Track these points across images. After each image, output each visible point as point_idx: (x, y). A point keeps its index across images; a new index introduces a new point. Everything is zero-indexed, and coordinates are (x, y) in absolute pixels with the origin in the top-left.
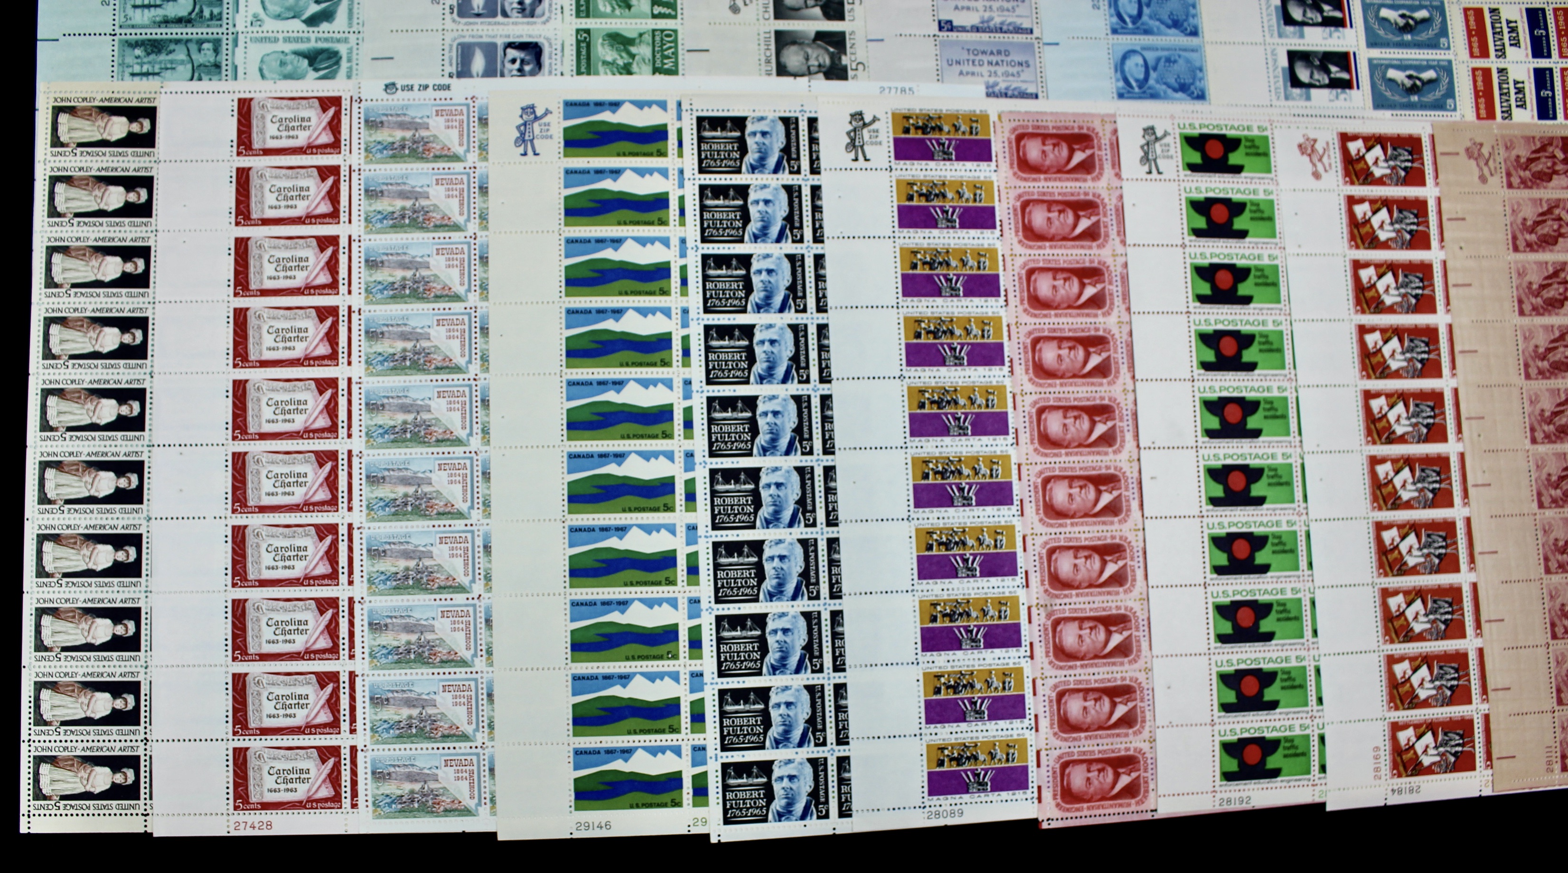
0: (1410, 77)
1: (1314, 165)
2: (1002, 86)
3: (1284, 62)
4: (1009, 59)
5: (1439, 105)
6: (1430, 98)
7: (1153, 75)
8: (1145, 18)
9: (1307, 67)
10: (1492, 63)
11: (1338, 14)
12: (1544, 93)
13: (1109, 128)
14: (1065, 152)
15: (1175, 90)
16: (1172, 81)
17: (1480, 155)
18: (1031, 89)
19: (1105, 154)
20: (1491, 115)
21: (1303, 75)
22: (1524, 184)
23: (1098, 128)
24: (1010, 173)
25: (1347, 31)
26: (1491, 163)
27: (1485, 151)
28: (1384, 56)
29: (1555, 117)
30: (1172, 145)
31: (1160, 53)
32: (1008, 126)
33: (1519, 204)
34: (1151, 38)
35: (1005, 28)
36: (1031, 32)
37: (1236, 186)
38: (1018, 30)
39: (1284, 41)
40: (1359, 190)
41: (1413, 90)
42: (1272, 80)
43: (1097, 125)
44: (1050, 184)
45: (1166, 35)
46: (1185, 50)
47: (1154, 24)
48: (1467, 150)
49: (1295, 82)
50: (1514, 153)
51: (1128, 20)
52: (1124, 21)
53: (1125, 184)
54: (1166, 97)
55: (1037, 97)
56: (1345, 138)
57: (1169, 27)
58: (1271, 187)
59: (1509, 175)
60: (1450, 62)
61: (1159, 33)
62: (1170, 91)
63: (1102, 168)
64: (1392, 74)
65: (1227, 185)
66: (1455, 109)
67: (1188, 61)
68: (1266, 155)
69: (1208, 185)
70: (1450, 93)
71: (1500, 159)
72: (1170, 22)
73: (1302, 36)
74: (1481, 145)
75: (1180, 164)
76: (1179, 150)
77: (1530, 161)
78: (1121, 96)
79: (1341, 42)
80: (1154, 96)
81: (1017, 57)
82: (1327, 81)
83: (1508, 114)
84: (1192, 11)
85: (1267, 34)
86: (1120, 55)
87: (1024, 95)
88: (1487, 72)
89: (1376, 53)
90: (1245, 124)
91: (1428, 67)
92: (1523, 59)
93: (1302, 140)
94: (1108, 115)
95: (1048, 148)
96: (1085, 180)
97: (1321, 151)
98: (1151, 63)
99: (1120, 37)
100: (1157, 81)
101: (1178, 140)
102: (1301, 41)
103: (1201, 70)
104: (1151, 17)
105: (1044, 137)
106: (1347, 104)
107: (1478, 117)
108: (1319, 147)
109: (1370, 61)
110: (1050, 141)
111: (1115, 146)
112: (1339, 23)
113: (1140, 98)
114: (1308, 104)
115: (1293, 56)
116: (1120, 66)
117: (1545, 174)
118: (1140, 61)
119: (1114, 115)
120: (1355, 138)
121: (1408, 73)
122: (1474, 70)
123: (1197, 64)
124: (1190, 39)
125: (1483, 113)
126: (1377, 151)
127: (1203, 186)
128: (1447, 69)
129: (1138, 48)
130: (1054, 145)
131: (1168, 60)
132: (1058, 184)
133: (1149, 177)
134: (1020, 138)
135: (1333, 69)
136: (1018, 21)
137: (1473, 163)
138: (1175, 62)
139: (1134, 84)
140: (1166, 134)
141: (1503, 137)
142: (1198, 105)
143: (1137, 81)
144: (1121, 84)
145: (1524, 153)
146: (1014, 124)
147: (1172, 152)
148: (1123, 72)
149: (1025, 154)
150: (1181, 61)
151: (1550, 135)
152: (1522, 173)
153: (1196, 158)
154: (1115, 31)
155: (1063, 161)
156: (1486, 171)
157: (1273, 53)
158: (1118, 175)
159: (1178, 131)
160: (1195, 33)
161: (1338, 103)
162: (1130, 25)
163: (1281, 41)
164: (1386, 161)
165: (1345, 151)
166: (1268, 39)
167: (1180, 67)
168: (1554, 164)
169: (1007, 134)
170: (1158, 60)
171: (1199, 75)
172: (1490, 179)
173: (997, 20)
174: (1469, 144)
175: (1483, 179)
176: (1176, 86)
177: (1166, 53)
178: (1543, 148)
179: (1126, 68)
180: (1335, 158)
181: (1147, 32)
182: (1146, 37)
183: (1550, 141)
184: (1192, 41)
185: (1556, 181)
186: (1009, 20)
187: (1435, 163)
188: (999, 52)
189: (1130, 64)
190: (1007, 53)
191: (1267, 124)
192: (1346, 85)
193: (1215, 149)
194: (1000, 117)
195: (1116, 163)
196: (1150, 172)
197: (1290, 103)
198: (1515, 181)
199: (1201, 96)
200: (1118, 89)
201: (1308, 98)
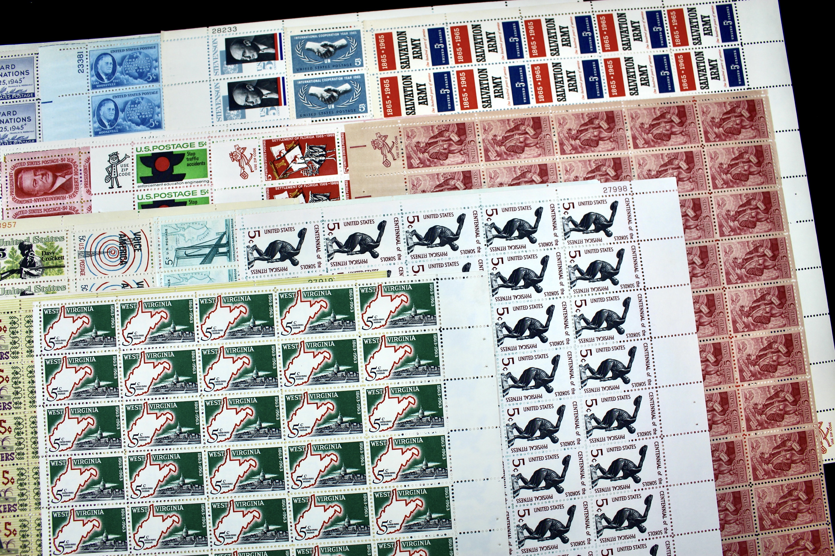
0: (328, 91)
1: (243, 168)
2: (10, 137)
3: (225, 92)
4: (16, 117)
5: (353, 110)
6: (345, 104)
7: (121, 115)
8: (117, 74)
9: (242, 94)
10: (399, 73)
11: (272, 51)
12: (443, 91)
13: (84, 157)
14: (50, 179)
15: (138, 124)
16: (136, 118)
17: (385, 144)
18: (31, 137)
19: (81, 177)
20: (397, 112)
21: (240, 99)
22: (423, 164)
23: (76, 159)
24: (10, 199)
25: (278, 63)
26: (394, 151)
27: (389, 142)
28: (307, 77)
29: (453, 109)
30: (130, 165)
31: (127, 99)
32: (10, 164)
33: (418, 179)
34: (121, 88)
35: (14, 95)
36: (34, 96)
37: (178, 190)
38: (24, 95)
39: (226, 76)
40: (278, 183)
41: (331, 100)
42: (214, 107)
43: (75, 157)
44: (38, 204)
45: (133, 84)
46: (148, 93)
47: (124, 77)
48: (373, 142)
49: (233, 105)
50: (415, 140)
51: (104, 77)
52: (101, 79)
53: (93, 197)
54: (131, 130)
55: (35, 141)
56: (269, 144)
57: (136, 78)
58: (206, 188)
59: (409, 158)
60: (362, 75)
61: (128, 84)
62: (133, 125)
63: (77, 188)
64: (313, 90)
65: (171, 190)
66: (366, 111)
67: (149, 101)
68: (204, 163)
69: (157, 192)
70: (363, 99)
71: (403, 146)
72: (137, 74)
73: (241, 71)
74: (386, 137)
75: (135, 179)
76: (135, 168)
77: (429, 145)
78: (97, 134)
79: (272, 72)
80: (122, 131)
81: (21, 116)
82: (259, 102)
83: (411, 110)
84: (155, 64)
85: (212, 73)
86: (97, 103)
87: (25, 141)
88: (393, 81)
89: (300, 76)
90: (189, 142)
91: (345, 81)
92: (425, 67)
93: (233, 150)
94: (84, 148)
95: (38, 178)
96: (64, 198)
97: (248, 156)
98: (120, 106)
99: (98, 91)
100: (124, 120)
101: (135, 161)
102: (240, 75)
103: (159, 106)
104: (122, 73)
105: (36, 169)
106: (276, 117)
107: (386, 115)
108: (247, 154)
109: (295, 82)
110: (39, 173)
111: (88, 170)
112: (273, 57)
113: (111, 133)
114: (243, 121)
115: (232, 87)
116: (97, 113)
117: (441, 154)
118: (112, 106)
119: (88, 148)
120: (277, 143)
121: (327, 88)
122: (382, 80)
123: (157, 103)
124: (151, 84)
125: (390, 111)
126: (297, 151)
127: (152, 193)
128: (361, 81)
129: (111, 97)
130: (43, 175)
131: (134, 103)
132: (45, 203)
133: (111, 190)
134: (18, 172)
135: (265, 92)
136: (24, 89)
137: (378, 151)
138: (139, 103)
139: (107, 124)
140: (126, 157)
141: (405, 128)
142: (155, 133)
143: (109, 121)
144: (97, 125)
145: (423, 139)
146: (14, 163)
147: (130, 170)
148: (99, 115)
149: (21, 184)
150: (143, 102)
151: (448, 122)
152: (421, 156)
153: (148, 172)
154: (94, 87)
155: (49, 186)
156: (389, 157)
157: (217, 87)
158: (89, 192)
159: (135, 153)
160: (156, 80)
161: (267, 117)
162: (106, 81)
163: (223, 77)
164: (303, 158)
165: (269, 154)
166: (213, 77)
167: (143, 107)
168: (450, 145)
169: (9, 171)
170: (126, 103)
171: (158, 110)
172: (393, 162)
173: (9, 90)
174: (375, 138)
175: (387, 164)
176: (139, 121)
177: (132, 98)
178: (441, 134)
179: (101, 113)
180: (261, 160)
181: (118, 84)
182: (117, 88)
183: (447, 128)
184: (155, 86)
185: (451, 159)
186: (17, 89)
187: (346, 155)
188: (9, 113)
189: (104, 109)
190: (15, 113)
191: (207, 140)
192: (276, 103)
193: (163, 165)
194: (5, 158)
195: (88, 184)
196: (112, 187)
197: (228, 122)
198: (415, 162)
199: (159, 126)
200: (94, 128)
201: (244, 117)
